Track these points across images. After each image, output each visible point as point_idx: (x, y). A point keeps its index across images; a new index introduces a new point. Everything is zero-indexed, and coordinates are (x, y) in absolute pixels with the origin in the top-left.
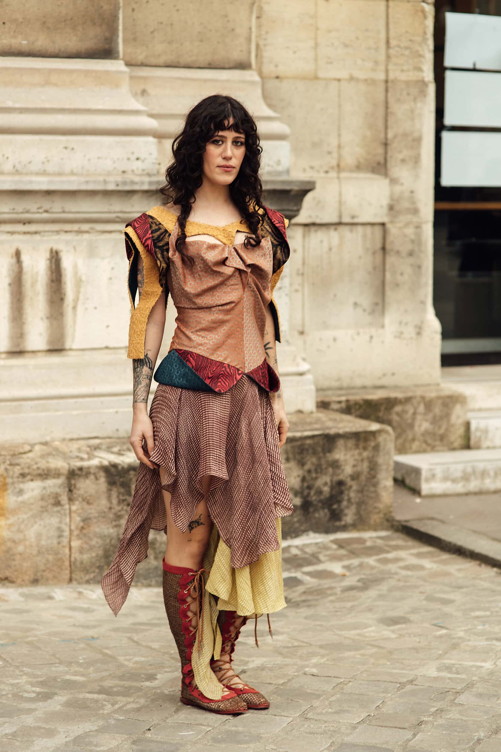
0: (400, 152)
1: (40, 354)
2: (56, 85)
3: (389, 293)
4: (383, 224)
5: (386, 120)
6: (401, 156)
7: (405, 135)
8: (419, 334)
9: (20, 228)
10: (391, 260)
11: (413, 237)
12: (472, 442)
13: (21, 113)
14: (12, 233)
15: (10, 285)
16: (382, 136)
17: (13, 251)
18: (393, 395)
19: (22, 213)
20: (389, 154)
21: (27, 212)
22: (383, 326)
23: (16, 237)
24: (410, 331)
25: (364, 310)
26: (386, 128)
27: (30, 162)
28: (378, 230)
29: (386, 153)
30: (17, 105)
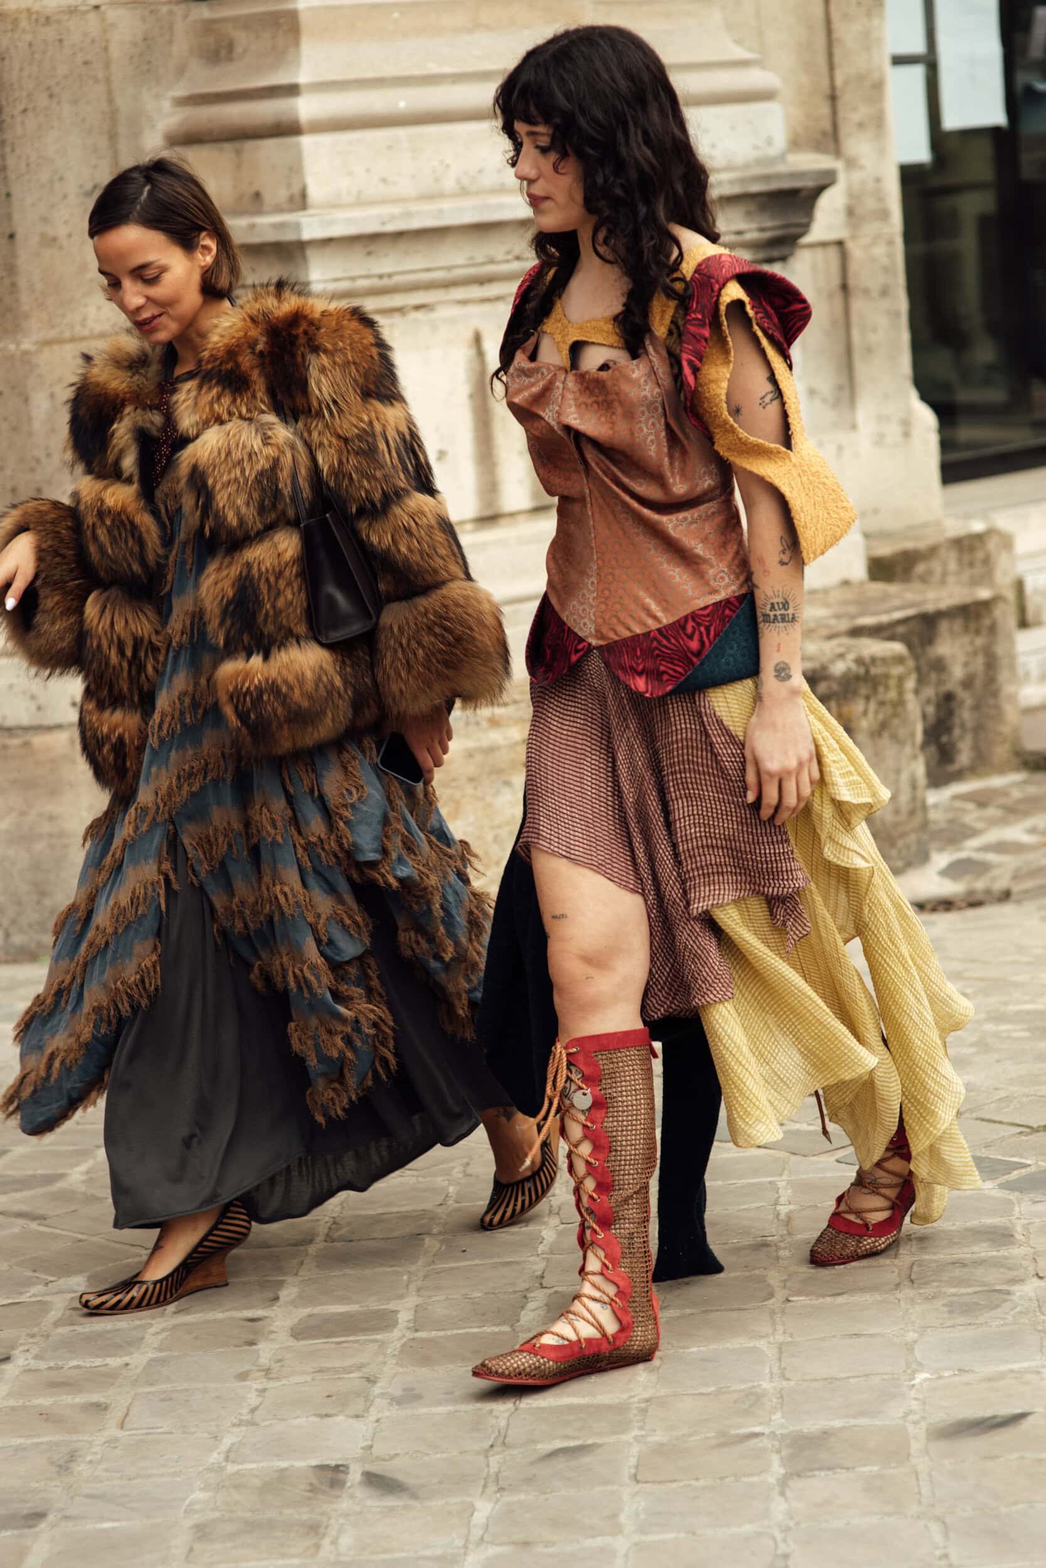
0: (855, 109)
1: (521, 518)
2: (488, 28)
3: (859, 366)
4: (840, 244)
5: (830, 55)
6: (856, 117)
7: (861, 78)
8: (907, 434)
9: (476, 292)
10: (858, 305)
11: (885, 261)
12: (1030, 615)
13: (454, 82)
14: (464, 302)
15: (471, 396)
16: (826, 82)
17: (469, 335)
18: (909, 545)
19: (483, 264)
20: (841, 114)
21: (492, 261)
22: (854, 427)
23: (473, 309)
24: (893, 431)
25: (824, 400)
26: (831, 67)
27: (480, 171)
28: (833, 253)
29: (834, 112)
30: (447, 69)
